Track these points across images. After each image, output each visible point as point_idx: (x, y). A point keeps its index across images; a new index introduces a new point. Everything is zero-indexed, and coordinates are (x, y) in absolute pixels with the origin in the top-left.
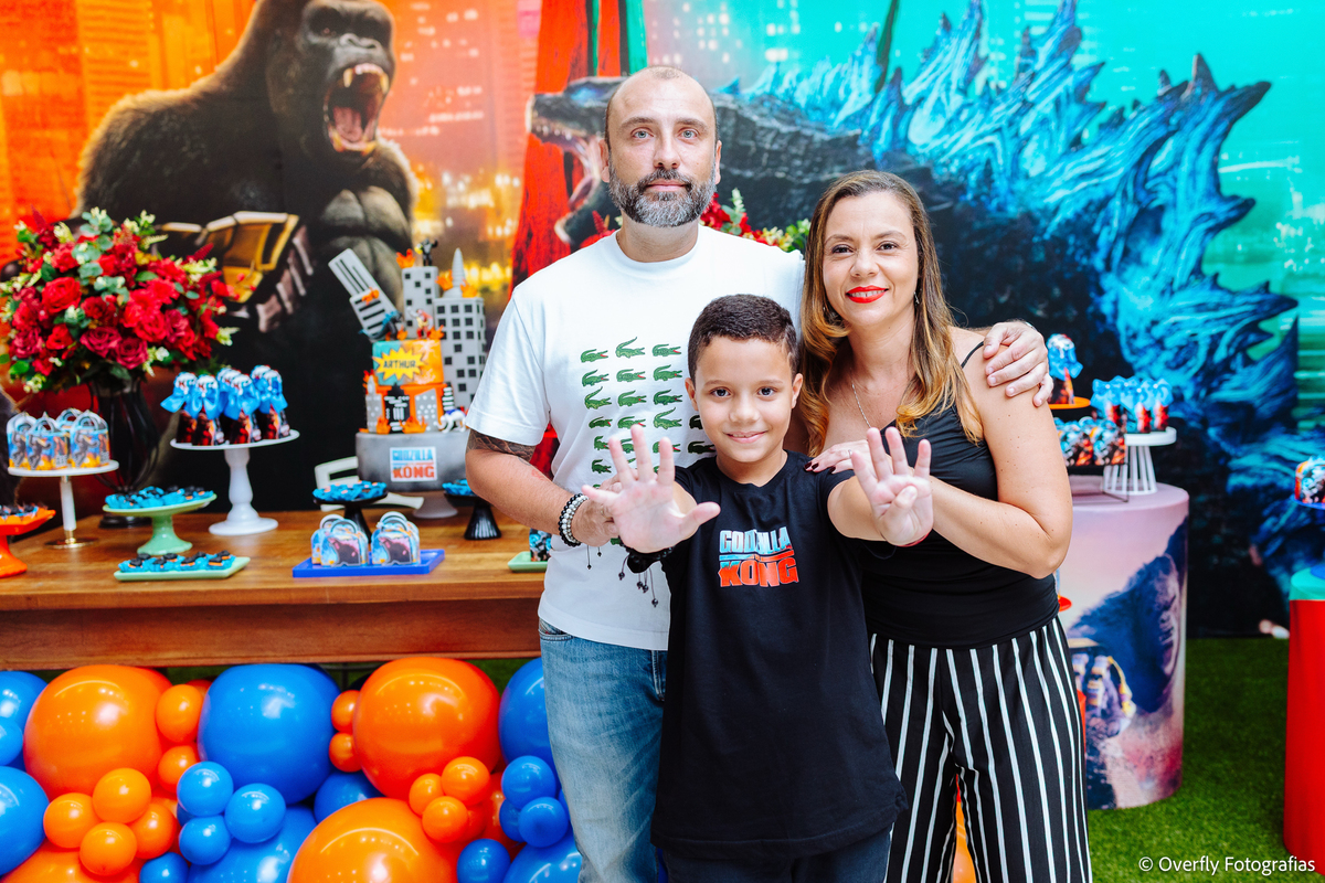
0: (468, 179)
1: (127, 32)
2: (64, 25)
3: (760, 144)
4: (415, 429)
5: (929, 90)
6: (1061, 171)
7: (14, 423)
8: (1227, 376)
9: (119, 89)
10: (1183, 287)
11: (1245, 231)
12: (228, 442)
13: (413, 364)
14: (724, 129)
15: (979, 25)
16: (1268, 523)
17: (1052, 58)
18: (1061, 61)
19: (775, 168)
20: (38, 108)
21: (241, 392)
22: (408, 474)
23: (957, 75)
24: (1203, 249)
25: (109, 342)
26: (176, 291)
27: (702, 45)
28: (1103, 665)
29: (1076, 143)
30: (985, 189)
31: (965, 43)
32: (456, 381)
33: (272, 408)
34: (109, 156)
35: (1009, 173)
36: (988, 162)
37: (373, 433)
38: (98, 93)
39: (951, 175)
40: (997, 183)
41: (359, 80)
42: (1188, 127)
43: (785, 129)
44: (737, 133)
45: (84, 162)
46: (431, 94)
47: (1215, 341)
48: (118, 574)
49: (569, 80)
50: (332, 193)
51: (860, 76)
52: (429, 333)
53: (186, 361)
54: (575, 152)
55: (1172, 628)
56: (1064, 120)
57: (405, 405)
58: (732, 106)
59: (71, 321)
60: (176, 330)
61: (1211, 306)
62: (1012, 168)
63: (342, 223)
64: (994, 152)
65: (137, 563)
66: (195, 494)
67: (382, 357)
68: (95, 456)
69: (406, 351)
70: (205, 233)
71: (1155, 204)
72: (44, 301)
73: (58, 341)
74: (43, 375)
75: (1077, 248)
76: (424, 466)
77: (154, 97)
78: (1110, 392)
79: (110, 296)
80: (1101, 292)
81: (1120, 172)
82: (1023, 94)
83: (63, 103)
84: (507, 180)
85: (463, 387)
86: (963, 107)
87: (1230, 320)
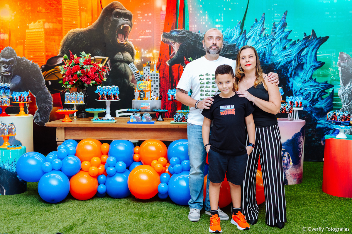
0: (147, 51)
1: (73, 15)
2: (59, 13)
4: (146, 99)
5: (252, 35)
6: (281, 54)
7: (66, 94)
8: (317, 102)
9: (71, 28)
10: (307, 81)
11: (322, 70)
12: (107, 100)
13: (146, 86)
15: (264, 21)
17: (280, 29)
18: (282, 30)
20: (52, 31)
21: (111, 90)
22: (144, 108)
23: (258, 32)
24: (313, 73)
25: (85, 78)
26: (97, 69)
27: (201, 23)
28: (286, 154)
29: (285, 48)
30: (264, 58)
31: (260, 25)
32: (154, 90)
33: (116, 94)
35: (269, 54)
36: (265, 52)
37: (136, 100)
38: (66, 26)
40: (267, 56)
41: (124, 28)
42: (310, 46)
45: (61, 44)
46: (140, 32)
47: (315, 94)
49: (171, 30)
50: (116, 53)
51: (237, 31)
52: (149, 80)
54: (172, 46)
55: (301, 148)
56: (282, 43)
57: (144, 94)
59: (78, 74)
60: (96, 77)
61: (314, 86)
63: (118, 59)
64: (266, 50)
67: (139, 84)
68: (82, 101)
69: (144, 83)
71: (302, 62)
72: (72, 70)
73: (75, 78)
74: (71, 85)
75: (284, 72)
76: (148, 107)
77: (78, 30)
78: (290, 99)
79: (86, 69)
80: (289, 82)
81: (294, 55)
82: (273, 37)
83: (58, 30)
84: (156, 51)
85: (155, 91)
86: (259, 39)
87: (318, 89)
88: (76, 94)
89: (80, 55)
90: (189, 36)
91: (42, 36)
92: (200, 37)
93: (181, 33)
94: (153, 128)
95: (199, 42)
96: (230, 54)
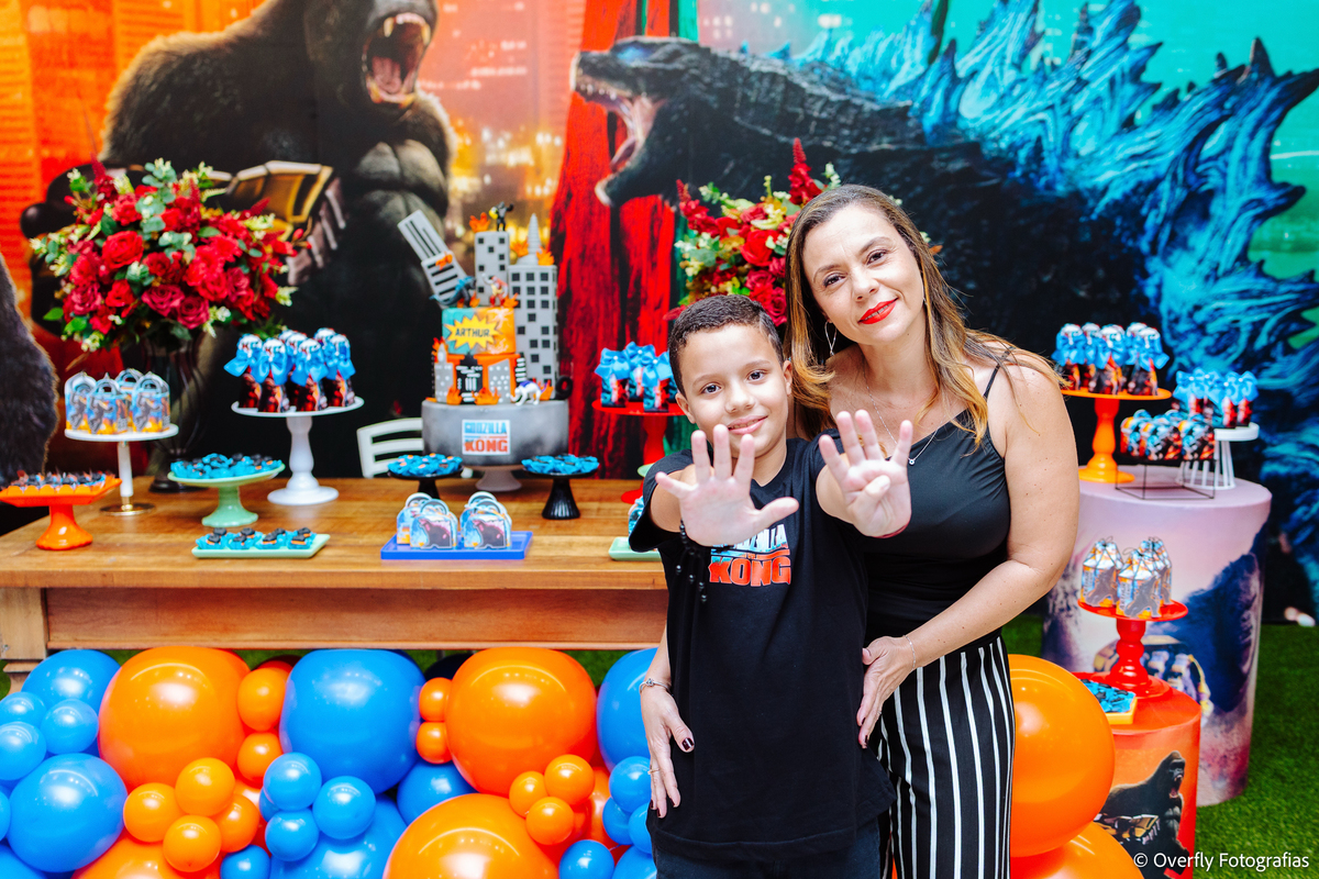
0: (508, 136)
3: (809, 112)
4: (488, 400)
5: (983, 63)
6: (1112, 152)
7: (71, 384)
9: (151, 30)
10: (1228, 273)
12: (294, 408)
13: (486, 334)
14: (773, 95)
16: (1300, 512)
17: (1110, 36)
19: (823, 136)
20: (66, 47)
21: (309, 357)
22: (480, 447)
23: (1013, 50)
24: (1250, 235)
25: (172, 300)
26: (239, 249)
28: (1183, 663)
29: (1128, 124)
30: (1034, 167)
31: (1022, 17)
32: (529, 352)
33: (339, 374)
34: (137, 99)
35: (1059, 151)
36: (1039, 139)
37: (442, 403)
38: (128, 23)
39: (1000, 150)
40: (1047, 161)
41: (400, 29)
42: (1242, 112)
43: (834, 97)
44: (785, 100)
45: (112, 104)
46: (474, 48)
48: (195, 551)
49: (616, 38)
50: (368, 145)
51: (914, 46)
52: (503, 302)
53: (245, 321)
54: (619, 112)
55: (1251, 627)
56: (1118, 99)
57: (478, 375)
58: (782, 72)
59: (134, 278)
60: (238, 289)
61: (1254, 293)
62: (1063, 146)
63: (377, 176)
64: (1045, 129)
65: (216, 539)
66: (263, 463)
67: (454, 325)
68: (157, 421)
69: (480, 320)
70: (235, 182)
72: (104, 255)
73: (118, 298)
74: (101, 332)
76: (498, 440)
77: (187, 39)
78: (1194, 384)
79: (175, 253)
81: (1172, 155)
82: (1078, 71)
83: (91, 43)
84: (548, 138)
85: (535, 358)
86: (1016, 82)
87: (1273, 308)
88: (131, 380)
89: (146, 180)
90: (696, 68)
91: (21, 72)
92: (751, 74)
93: (658, 54)
94: (517, 587)
95: (745, 97)
96: (883, 151)
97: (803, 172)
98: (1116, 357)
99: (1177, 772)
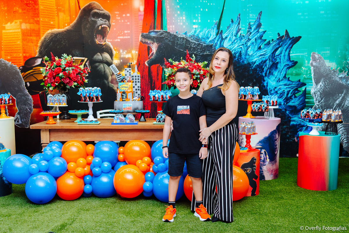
0: (126, 51)
1: (51, 16)
2: (37, 13)
3: (191, 46)
4: (128, 100)
5: (228, 35)
6: (256, 54)
7: (49, 96)
8: (291, 100)
9: (48, 28)
10: (281, 80)
11: (295, 69)
12: (90, 101)
13: (127, 87)
14: (183, 42)
15: (239, 22)
17: (255, 29)
18: (257, 30)
20: (29, 32)
21: (93, 92)
22: (126, 109)
23: (234, 33)
24: (286, 72)
25: (67, 80)
26: (79, 71)
27: (179, 24)
28: (263, 151)
29: (260, 48)
30: (240, 57)
31: (236, 25)
32: (135, 91)
33: (99, 95)
35: (245, 54)
36: (241, 52)
37: (118, 101)
38: (43, 27)
40: (242, 56)
41: (103, 28)
42: (284, 45)
43: (196, 43)
44: (186, 43)
45: (39, 44)
46: (118, 32)
47: (288, 92)
49: (149, 30)
50: (95, 53)
51: (213, 32)
52: (130, 81)
54: (150, 46)
55: (277, 145)
56: (257, 43)
57: (126, 95)
58: (185, 37)
59: (60, 76)
60: (78, 79)
61: (288, 85)
63: (97, 60)
64: (242, 50)
67: (121, 86)
68: (65, 103)
69: (126, 85)
71: (276, 62)
72: (54, 72)
73: (57, 80)
74: (53, 87)
75: (259, 71)
76: (130, 108)
77: (56, 30)
78: (266, 98)
79: (68, 71)
80: (264, 81)
81: (269, 55)
82: (249, 37)
83: (35, 31)
84: (135, 52)
86: (235, 39)
87: (292, 88)
88: (59, 96)
89: (62, 57)
90: (167, 36)
91: (19, 37)
92: (178, 38)
93: (159, 34)
94: (137, 128)
95: (177, 43)
96: (207, 54)
97: (188, 56)
98: (250, 92)
99: (255, 160)
